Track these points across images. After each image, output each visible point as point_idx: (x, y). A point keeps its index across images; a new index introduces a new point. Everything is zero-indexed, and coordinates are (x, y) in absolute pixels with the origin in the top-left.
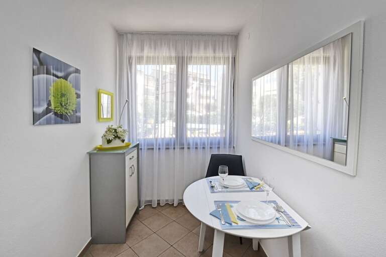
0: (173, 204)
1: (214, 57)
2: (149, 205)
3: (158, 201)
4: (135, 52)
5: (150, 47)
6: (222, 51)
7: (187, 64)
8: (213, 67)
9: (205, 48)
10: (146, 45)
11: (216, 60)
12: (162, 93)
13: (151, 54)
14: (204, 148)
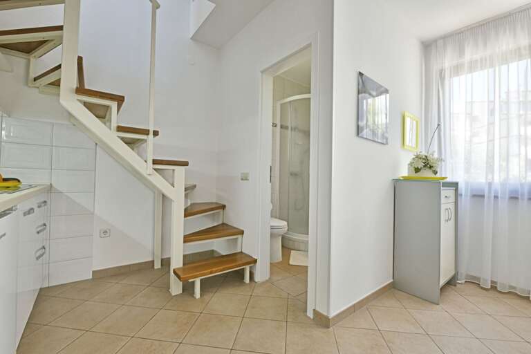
2: (474, 282)
3: (494, 283)
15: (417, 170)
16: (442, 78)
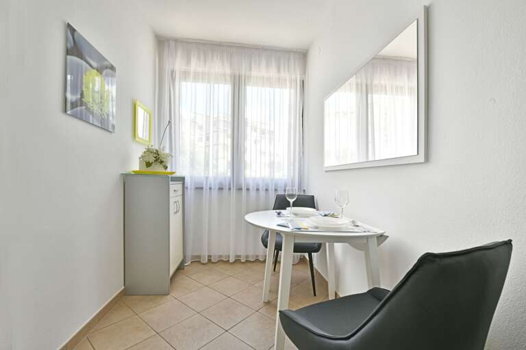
0: (229, 260)
1: (279, 79)
2: (197, 261)
3: (209, 256)
4: (178, 64)
5: (199, 58)
6: (289, 71)
7: (245, 85)
8: (277, 90)
9: (268, 66)
10: (194, 56)
11: (280, 82)
12: (213, 132)
13: (200, 69)
14: (267, 190)
15: (148, 164)
16: (173, 79)
